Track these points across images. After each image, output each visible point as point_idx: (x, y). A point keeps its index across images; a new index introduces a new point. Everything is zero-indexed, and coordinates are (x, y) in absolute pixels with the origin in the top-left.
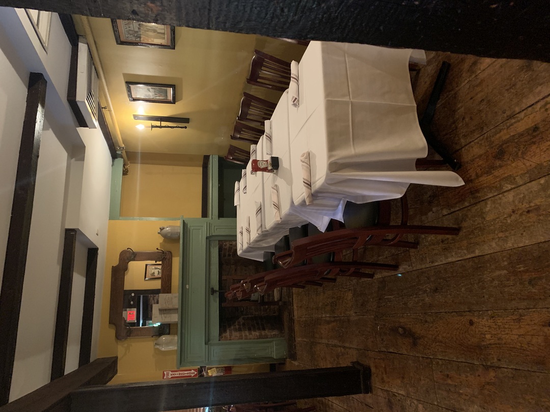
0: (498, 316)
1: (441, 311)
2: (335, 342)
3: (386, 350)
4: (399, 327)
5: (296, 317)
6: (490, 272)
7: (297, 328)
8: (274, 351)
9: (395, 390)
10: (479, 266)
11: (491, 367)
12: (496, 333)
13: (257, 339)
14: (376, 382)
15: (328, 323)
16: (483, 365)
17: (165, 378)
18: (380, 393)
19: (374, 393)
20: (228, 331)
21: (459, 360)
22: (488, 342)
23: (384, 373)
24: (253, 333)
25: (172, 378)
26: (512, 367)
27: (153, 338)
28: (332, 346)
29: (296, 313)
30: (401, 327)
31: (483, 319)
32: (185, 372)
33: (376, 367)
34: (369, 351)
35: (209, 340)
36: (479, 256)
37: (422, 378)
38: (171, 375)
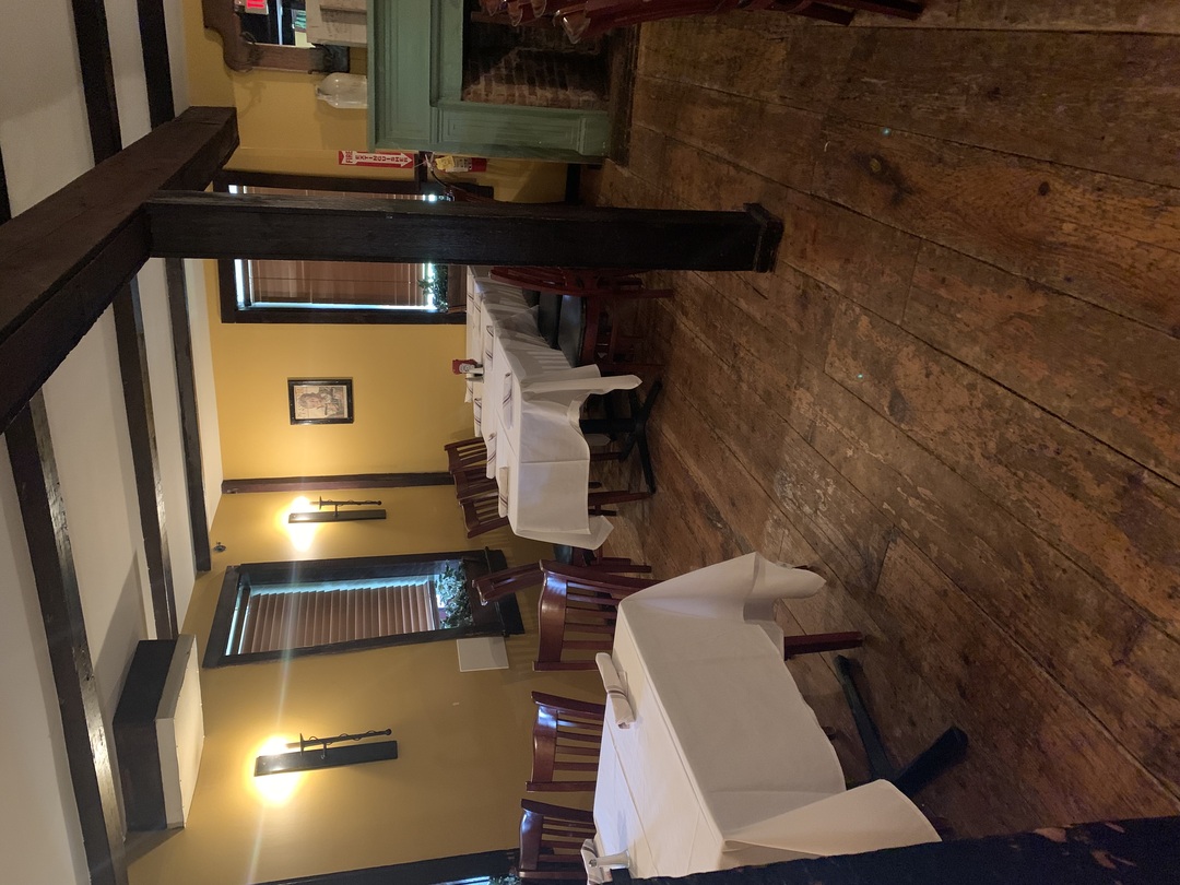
0: (1115, 191)
1: (984, 145)
2: (719, 150)
3: (827, 197)
4: (873, 157)
5: (640, 71)
6: (1148, 83)
7: (638, 97)
8: (582, 138)
9: (822, 279)
10: (1129, 59)
11: (1043, 287)
12: (1088, 224)
13: (547, 106)
14: (786, 255)
15: (714, 104)
16: (1028, 280)
17: (344, 161)
18: (790, 276)
19: (777, 272)
20: (482, 79)
21: (980, 258)
22: (1062, 239)
23: (810, 242)
24: (539, 92)
25: (358, 164)
26: (1089, 299)
27: (314, 75)
28: (712, 159)
29: (641, 62)
30: (880, 159)
31: (1076, 187)
32: (387, 156)
33: (796, 225)
34: (791, 191)
35: (439, 97)
36: (1142, 34)
37: (887, 271)
38: (357, 158)
